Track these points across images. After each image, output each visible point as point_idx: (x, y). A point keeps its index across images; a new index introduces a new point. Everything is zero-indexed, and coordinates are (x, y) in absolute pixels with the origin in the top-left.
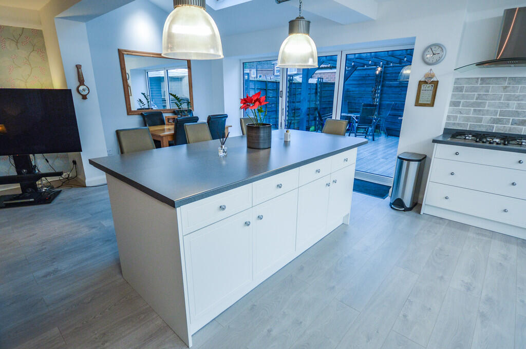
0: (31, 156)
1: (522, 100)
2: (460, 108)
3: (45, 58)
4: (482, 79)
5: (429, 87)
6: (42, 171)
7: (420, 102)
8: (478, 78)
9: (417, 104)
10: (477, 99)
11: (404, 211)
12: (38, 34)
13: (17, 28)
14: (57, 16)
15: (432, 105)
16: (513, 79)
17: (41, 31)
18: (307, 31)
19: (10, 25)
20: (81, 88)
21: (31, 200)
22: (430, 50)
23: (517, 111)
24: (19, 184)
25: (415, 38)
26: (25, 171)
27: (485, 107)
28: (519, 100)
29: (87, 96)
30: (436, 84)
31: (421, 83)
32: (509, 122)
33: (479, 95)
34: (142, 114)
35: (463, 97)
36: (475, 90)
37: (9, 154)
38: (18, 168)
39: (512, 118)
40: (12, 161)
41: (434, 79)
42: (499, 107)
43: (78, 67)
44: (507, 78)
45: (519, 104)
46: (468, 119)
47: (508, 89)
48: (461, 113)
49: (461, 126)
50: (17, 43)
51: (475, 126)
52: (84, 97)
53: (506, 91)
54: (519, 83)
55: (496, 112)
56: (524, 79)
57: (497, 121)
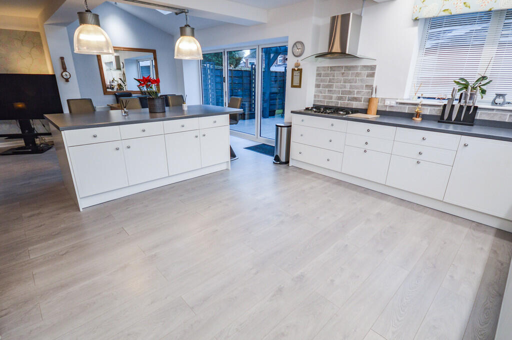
0: (31, 120)
1: (352, 83)
2: (321, 89)
3: (42, 52)
4: (331, 67)
5: (297, 74)
6: (39, 132)
7: (294, 85)
8: (328, 67)
9: (293, 86)
10: (329, 82)
11: (279, 164)
12: (37, 35)
13: (22, 31)
14: (46, 23)
15: (300, 86)
16: (346, 67)
17: (39, 33)
18: (193, 35)
19: (17, 29)
20: (64, 74)
21: (30, 150)
22: (295, 46)
23: (350, 91)
24: (23, 139)
25: (288, 37)
26: (27, 131)
27: (333, 88)
28: (350, 83)
29: (69, 80)
30: (300, 71)
31: (293, 70)
32: (346, 98)
33: (330, 79)
34: (115, 94)
35: (322, 81)
36: (327, 75)
37: (16, 119)
38: (22, 129)
39: (347, 96)
40: (18, 124)
41: (300, 68)
42: (341, 88)
43: (62, 59)
44: (343, 66)
45: (350, 85)
46: (325, 97)
47: (345, 75)
48: (321, 93)
49: (322, 103)
50: (22, 41)
51: (329, 102)
52: (67, 80)
53: (344, 77)
54: (350, 70)
55: (339, 91)
56: (353, 67)
57: (340, 98)
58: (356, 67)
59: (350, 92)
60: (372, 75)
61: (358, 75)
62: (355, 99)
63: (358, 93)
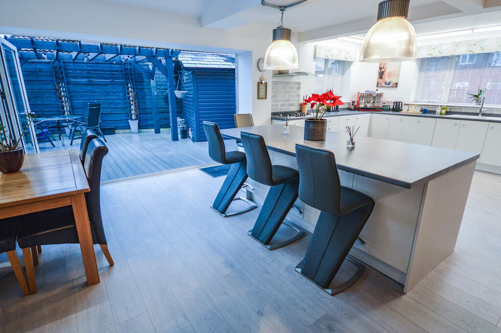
1: (289, 93)
5: (262, 86)
7: (260, 96)
15: (266, 98)
30: (266, 84)
32: (286, 105)
41: (265, 81)
42: (283, 98)
45: (288, 95)
53: (284, 89)
54: (287, 85)
55: (282, 100)
56: (289, 82)
57: (283, 105)
58: (291, 82)
59: (289, 100)
60: (299, 88)
61: (292, 88)
62: (292, 105)
63: (293, 100)
